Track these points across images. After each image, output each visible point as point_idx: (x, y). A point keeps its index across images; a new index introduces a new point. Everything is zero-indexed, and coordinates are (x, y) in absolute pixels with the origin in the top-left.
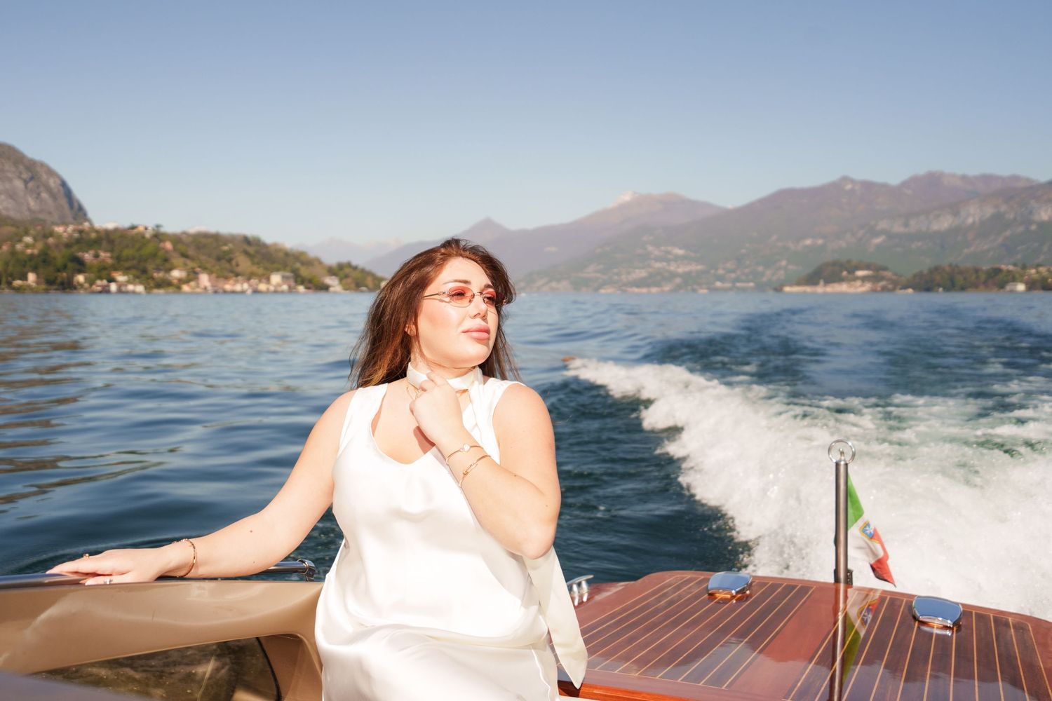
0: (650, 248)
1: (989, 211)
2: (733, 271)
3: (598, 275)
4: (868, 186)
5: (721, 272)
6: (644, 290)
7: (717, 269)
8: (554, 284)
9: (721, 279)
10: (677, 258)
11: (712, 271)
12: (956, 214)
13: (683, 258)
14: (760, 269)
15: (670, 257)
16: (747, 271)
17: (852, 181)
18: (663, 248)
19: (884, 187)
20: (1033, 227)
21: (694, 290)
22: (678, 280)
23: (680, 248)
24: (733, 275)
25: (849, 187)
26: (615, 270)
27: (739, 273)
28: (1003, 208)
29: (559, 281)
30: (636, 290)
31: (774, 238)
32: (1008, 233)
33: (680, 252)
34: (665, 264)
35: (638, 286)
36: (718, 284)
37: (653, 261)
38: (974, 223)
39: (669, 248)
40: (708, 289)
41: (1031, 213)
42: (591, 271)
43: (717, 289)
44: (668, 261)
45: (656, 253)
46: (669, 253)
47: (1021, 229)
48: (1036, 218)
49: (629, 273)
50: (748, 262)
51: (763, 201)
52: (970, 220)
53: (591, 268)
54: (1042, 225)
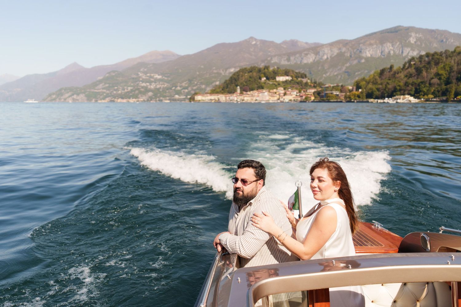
0: (140, 74)
1: (336, 51)
2: (186, 88)
3: (104, 91)
4: (263, 42)
5: (179, 88)
6: (125, 101)
7: (176, 87)
8: (75, 96)
9: (179, 93)
10: (156, 81)
11: (174, 88)
12: (317, 53)
13: (160, 80)
14: (203, 86)
15: (152, 80)
16: (195, 88)
17: (256, 40)
18: (148, 75)
19: (272, 42)
20: (363, 61)
21: (161, 101)
22: (150, 94)
23: (159, 75)
24: (186, 91)
25: (254, 43)
26: (116, 88)
27: (190, 89)
28: (344, 50)
29: (78, 94)
30: (119, 100)
31: (214, 68)
32: (348, 65)
33: (159, 77)
34: (148, 84)
35: (122, 98)
36: (177, 96)
37: (141, 82)
38: (327, 58)
39: (152, 75)
40: (169, 100)
41: (361, 52)
42: (100, 88)
43: (175, 100)
44: (150, 82)
45: (144, 77)
46: (151, 77)
47: (355, 62)
48: (364, 55)
49: (124, 90)
50: (196, 83)
51: (208, 49)
52: (325, 57)
53: (101, 86)
54: (367, 59)
